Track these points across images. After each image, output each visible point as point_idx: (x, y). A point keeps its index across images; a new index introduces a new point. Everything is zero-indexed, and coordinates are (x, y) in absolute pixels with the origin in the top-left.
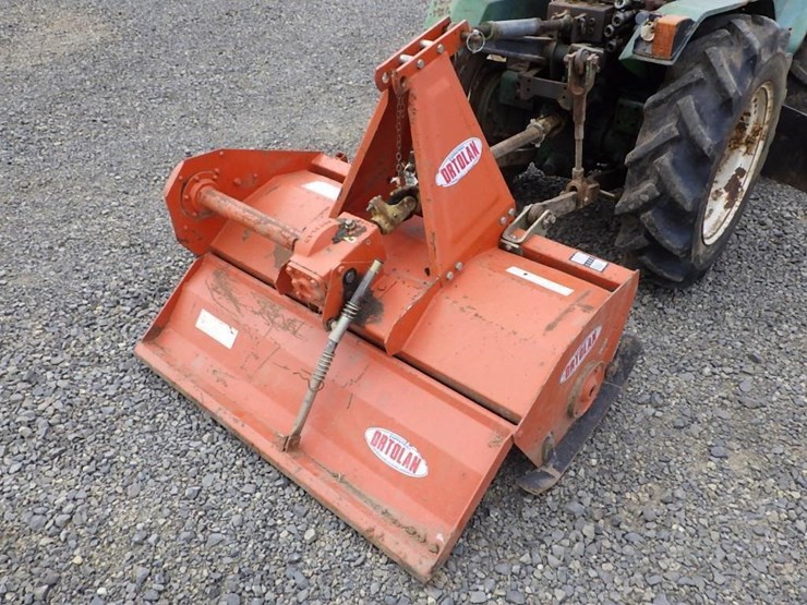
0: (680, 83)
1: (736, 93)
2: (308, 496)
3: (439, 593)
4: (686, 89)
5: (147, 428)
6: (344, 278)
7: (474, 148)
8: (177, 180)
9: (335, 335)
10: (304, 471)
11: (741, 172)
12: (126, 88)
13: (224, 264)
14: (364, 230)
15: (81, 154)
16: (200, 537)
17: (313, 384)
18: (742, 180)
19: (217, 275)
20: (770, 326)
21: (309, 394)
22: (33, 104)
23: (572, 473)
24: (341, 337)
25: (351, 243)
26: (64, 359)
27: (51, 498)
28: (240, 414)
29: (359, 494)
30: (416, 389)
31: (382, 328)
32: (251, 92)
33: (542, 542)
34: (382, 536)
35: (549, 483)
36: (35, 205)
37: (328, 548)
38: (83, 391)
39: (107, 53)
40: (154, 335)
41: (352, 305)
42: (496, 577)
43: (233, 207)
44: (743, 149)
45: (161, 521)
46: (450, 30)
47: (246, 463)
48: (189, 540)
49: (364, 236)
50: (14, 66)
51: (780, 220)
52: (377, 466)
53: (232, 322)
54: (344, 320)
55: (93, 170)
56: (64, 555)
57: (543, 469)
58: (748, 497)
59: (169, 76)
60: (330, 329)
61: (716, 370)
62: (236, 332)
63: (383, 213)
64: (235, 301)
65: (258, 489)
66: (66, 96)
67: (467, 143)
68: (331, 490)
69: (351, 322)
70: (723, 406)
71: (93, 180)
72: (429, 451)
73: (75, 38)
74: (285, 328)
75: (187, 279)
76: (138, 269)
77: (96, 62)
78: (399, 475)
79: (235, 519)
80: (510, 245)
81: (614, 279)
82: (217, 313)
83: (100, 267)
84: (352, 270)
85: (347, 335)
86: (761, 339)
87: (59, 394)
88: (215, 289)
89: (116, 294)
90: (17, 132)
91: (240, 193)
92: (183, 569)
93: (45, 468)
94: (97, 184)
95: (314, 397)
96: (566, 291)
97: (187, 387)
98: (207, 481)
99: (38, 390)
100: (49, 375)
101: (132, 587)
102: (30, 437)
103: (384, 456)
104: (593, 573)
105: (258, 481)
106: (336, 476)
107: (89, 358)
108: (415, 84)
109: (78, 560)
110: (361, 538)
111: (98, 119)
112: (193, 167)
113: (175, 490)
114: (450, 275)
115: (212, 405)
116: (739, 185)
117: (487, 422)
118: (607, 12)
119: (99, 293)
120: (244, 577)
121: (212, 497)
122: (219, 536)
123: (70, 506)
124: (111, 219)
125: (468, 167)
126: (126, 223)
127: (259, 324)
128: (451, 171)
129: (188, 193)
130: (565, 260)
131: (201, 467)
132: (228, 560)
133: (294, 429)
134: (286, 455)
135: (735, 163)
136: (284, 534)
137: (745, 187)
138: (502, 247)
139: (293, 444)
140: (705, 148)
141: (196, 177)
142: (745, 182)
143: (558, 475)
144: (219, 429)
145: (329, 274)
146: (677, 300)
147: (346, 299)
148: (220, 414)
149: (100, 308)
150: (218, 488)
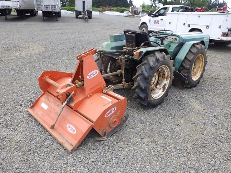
0: (142, 63)
1: (152, 66)
2: (53, 137)
3: (72, 155)
4: (143, 65)
5: (26, 124)
6: (67, 94)
7: (96, 72)
8: (41, 75)
9: (63, 105)
10: (53, 132)
11: (165, 84)
12: (45, 62)
13: (49, 93)
14: (72, 85)
15: (30, 74)
16: (30, 142)
17: (58, 115)
18: (166, 86)
19: (47, 96)
20: (167, 117)
21: (57, 117)
22: (23, 63)
23: (109, 139)
24: (65, 106)
25: (69, 88)
26: (13, 111)
27: (3, 134)
28: (44, 122)
29: (63, 137)
30: (78, 117)
31: (72, 105)
32: (72, 64)
33: (97, 149)
34: (64, 144)
35: (103, 139)
36: (17, 83)
37: (54, 146)
38: (15, 117)
39: (43, 54)
40: (32, 107)
41: (67, 100)
42: (85, 153)
43: (51, 81)
44: (166, 79)
45: (23, 139)
46: (94, 50)
47: (43, 131)
48: (27, 143)
49: (72, 86)
50: (21, 55)
51: (181, 97)
52: (68, 132)
53: (48, 105)
54: (66, 102)
55: (31, 77)
56: (2, 143)
57: (104, 137)
58: (144, 145)
59: (55, 59)
60: (63, 104)
61: (150, 124)
62: (48, 106)
63: (78, 83)
64: (49, 101)
65: (44, 136)
66: (30, 63)
67: (95, 71)
68: (57, 136)
69: (67, 103)
70: (148, 130)
71: (30, 79)
72: (77, 128)
73: (37, 50)
74: (57, 106)
75: (41, 96)
76: (34, 96)
77: (40, 56)
78: (71, 133)
79: (37, 140)
80: (104, 92)
81: (120, 98)
82: (45, 103)
83: (26, 95)
84: (68, 93)
85: (66, 106)
86: (163, 119)
87: (10, 117)
88: (46, 98)
89: (28, 101)
90: (18, 69)
91: (55, 80)
92: (24, 147)
93: (3, 129)
94: (31, 80)
95: (58, 118)
96: (110, 100)
97: (36, 117)
98: (34, 134)
99: (6, 116)
100: (9, 114)
101: (13, 149)
102: (2, 124)
103: (69, 130)
104: (105, 155)
105: (44, 134)
106: (59, 134)
107: (18, 112)
108: (84, 59)
109: (5, 144)
110: (61, 145)
111: (36, 67)
112: (45, 73)
113: (27, 135)
114: (89, 96)
115: (39, 120)
116: (165, 87)
117: (88, 123)
118: (133, 50)
119: (24, 100)
120: (36, 149)
121: (34, 136)
122: (33, 143)
123: (6, 135)
124: (32, 87)
125: (94, 76)
126: (35, 88)
127: (52, 105)
128: (91, 76)
129: (43, 78)
130: (113, 95)
131: (34, 131)
132: (34, 146)
133: (53, 124)
134: (51, 129)
135: (164, 82)
136: (46, 143)
137: (167, 88)
138: (103, 93)
139: (53, 127)
140: (146, 76)
141: (45, 75)
142: (167, 87)
143: (106, 138)
144: (40, 125)
145: (63, 93)
146: (149, 111)
147: (67, 98)
148: (40, 122)
149: (24, 103)
150: (36, 135)
